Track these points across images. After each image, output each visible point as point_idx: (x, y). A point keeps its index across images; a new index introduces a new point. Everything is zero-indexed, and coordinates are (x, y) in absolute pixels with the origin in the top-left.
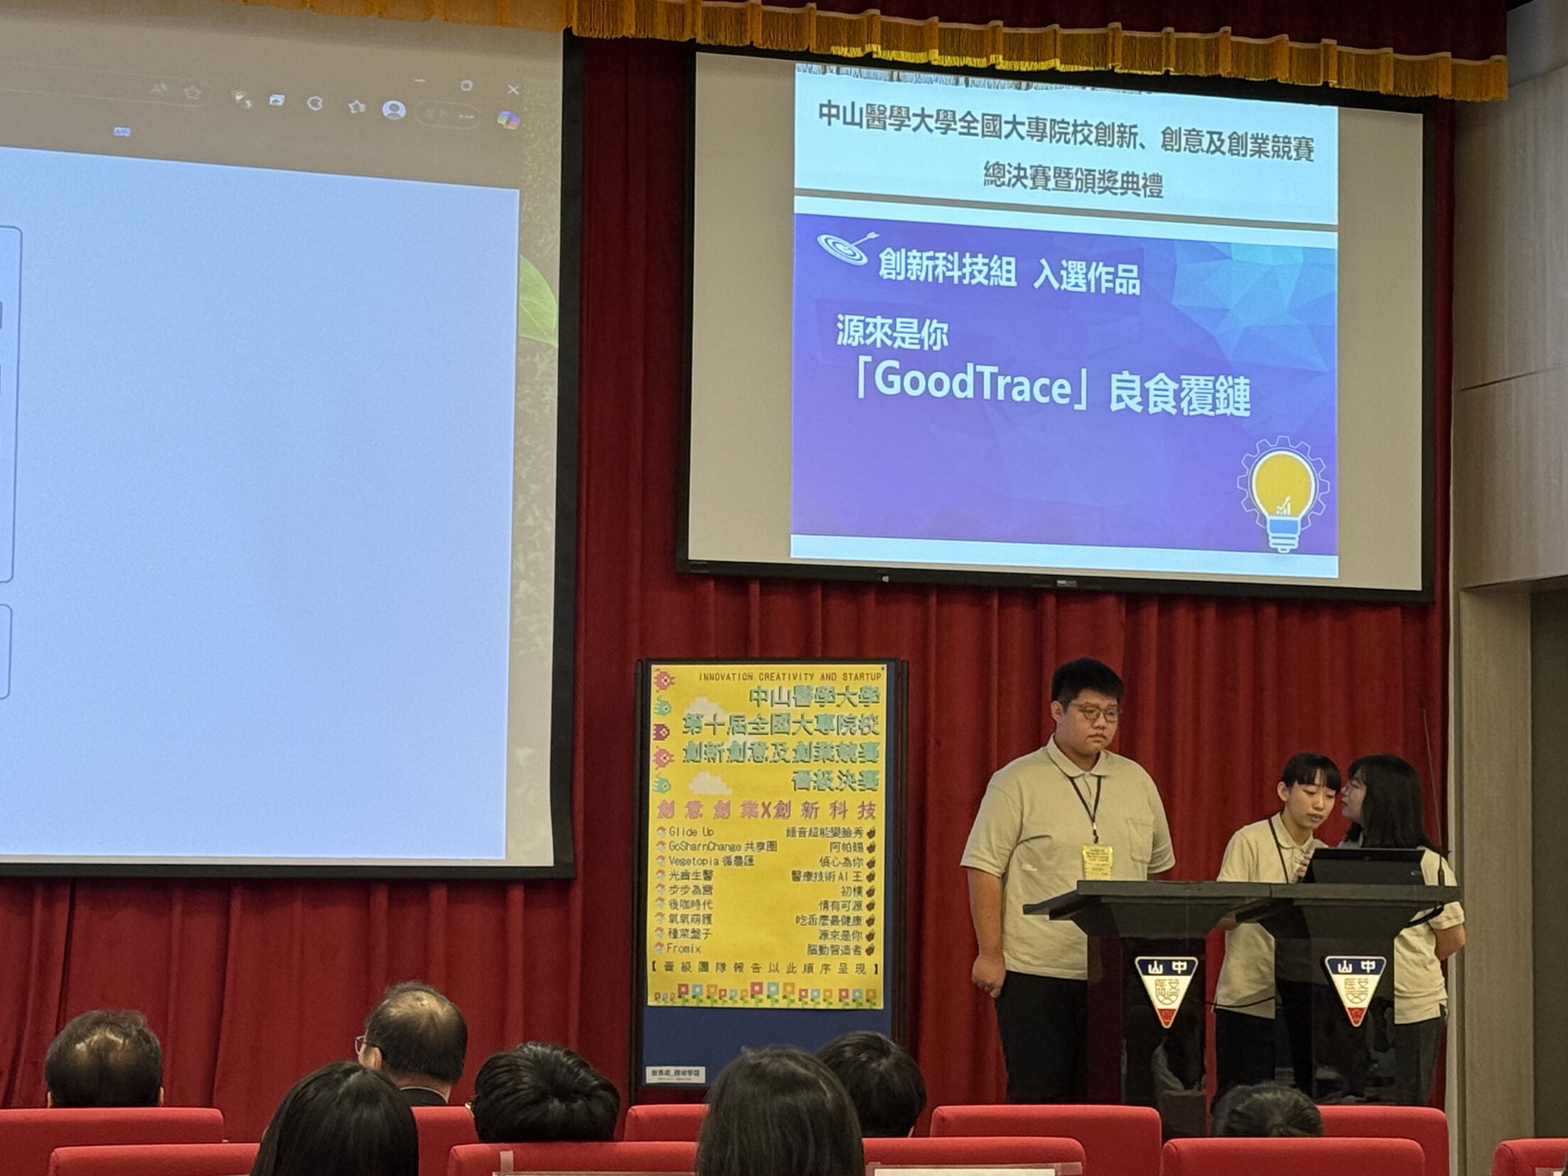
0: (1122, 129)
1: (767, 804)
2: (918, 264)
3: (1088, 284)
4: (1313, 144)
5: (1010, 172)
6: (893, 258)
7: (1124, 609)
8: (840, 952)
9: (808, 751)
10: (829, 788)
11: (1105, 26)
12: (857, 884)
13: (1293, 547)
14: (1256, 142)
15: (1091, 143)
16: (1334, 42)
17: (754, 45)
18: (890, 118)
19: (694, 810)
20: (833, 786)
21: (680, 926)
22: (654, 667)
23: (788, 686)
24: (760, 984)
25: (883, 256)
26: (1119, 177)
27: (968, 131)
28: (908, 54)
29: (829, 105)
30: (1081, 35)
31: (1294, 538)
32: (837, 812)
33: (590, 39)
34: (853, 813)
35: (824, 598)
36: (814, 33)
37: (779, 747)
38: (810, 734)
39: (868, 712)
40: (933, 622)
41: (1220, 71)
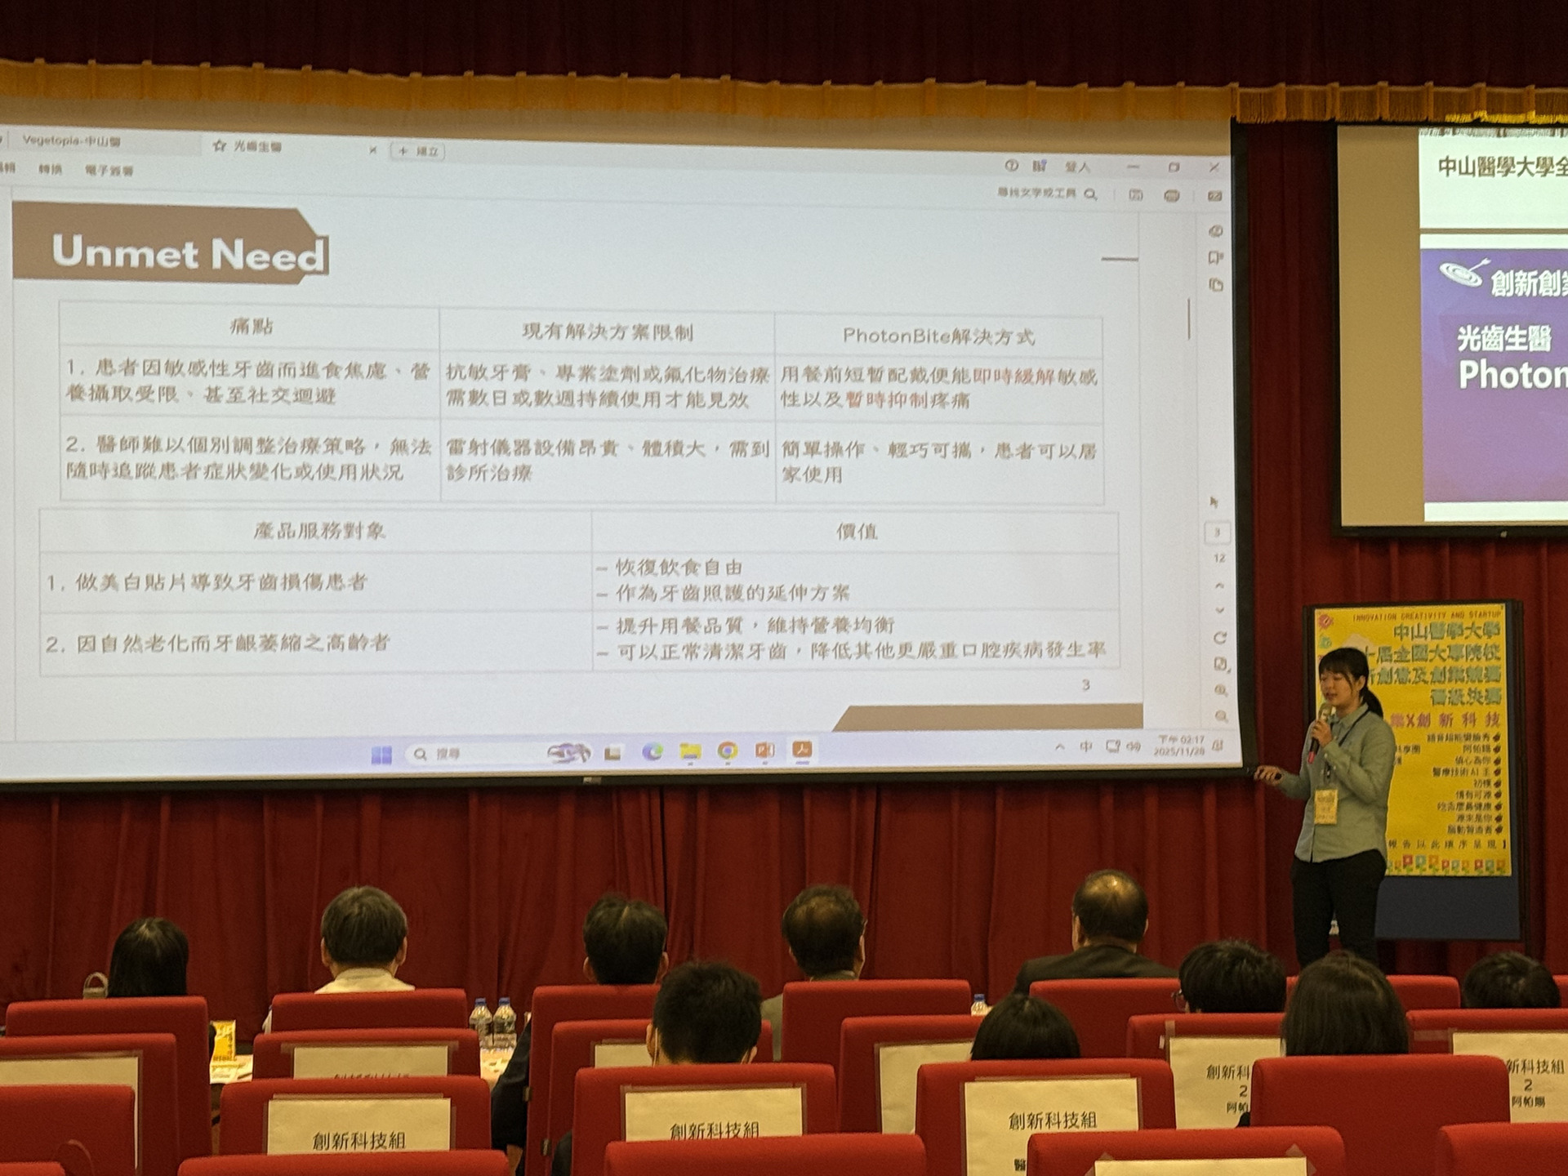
1: (1410, 716)
2: (1524, 283)
6: (1503, 279)
8: (1475, 831)
9: (1443, 673)
10: (1461, 702)
12: (1486, 778)
17: (1384, 118)
18: (1498, 166)
20: (1464, 701)
22: (1317, 611)
23: (1425, 623)
24: (1411, 857)
25: (1494, 278)
27: (1564, 172)
28: (1509, 116)
29: (1447, 160)
32: (1468, 721)
33: (1252, 124)
34: (1481, 720)
35: (1451, 552)
36: (1432, 103)
37: (1420, 672)
38: (1444, 660)
39: (1490, 642)
40: (1545, 569)
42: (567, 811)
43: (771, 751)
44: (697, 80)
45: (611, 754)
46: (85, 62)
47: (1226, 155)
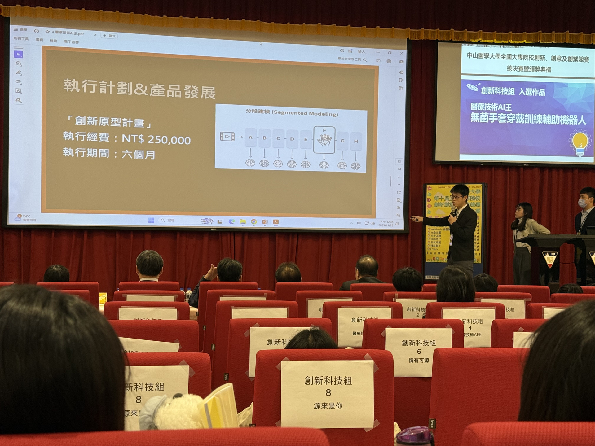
0: (542, 56)
2: (491, 90)
3: (532, 94)
4: (589, 58)
5: (513, 68)
6: (485, 89)
7: (540, 171)
11: (538, 32)
13: (583, 155)
14: (575, 58)
15: (533, 60)
17: (452, 40)
18: (484, 56)
21: (433, 244)
22: (427, 185)
25: (482, 89)
26: (540, 68)
27: (503, 58)
28: (489, 41)
29: (470, 54)
30: (532, 34)
31: (583, 153)
33: (413, 40)
35: (467, 169)
36: (466, 37)
39: (478, 195)
40: (493, 174)
41: (567, 42)
42: (206, 239)
43: (267, 222)
44: (250, 21)
45: (220, 222)
46: (65, 9)
47: (405, 50)
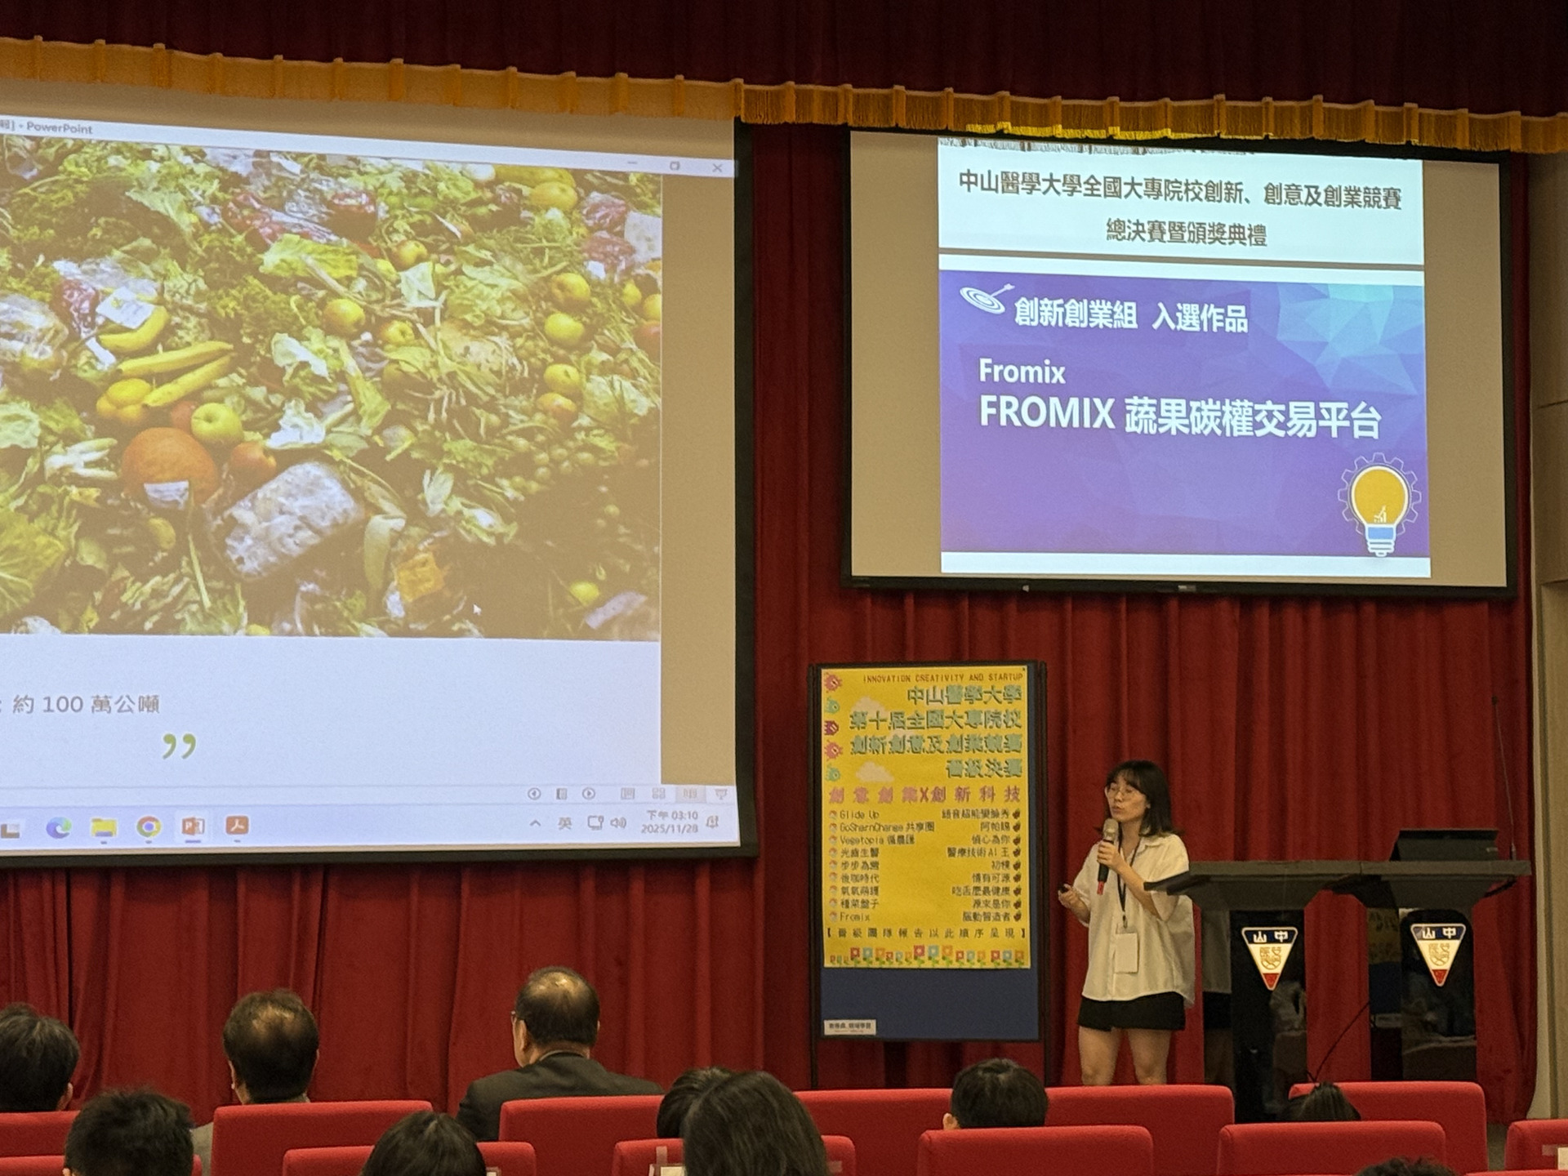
0: (1229, 186)
1: (924, 789)
2: (1049, 311)
3: (1201, 324)
4: (1401, 194)
5: (1129, 227)
6: (1027, 307)
7: (1237, 610)
8: (992, 919)
9: (960, 743)
10: (980, 775)
11: (1210, 97)
12: (1005, 859)
13: (1391, 551)
14: (1349, 194)
15: (1201, 200)
16: (1415, 105)
17: (900, 125)
18: (1022, 184)
19: (861, 795)
20: (982, 773)
21: (851, 897)
22: (824, 671)
23: (941, 685)
24: (922, 948)
25: (1018, 305)
26: (1227, 229)
27: (1092, 193)
28: (1034, 129)
29: (969, 174)
30: (1190, 107)
31: (1390, 543)
32: (986, 796)
33: (758, 125)
34: (1000, 795)
35: (970, 606)
36: (951, 113)
37: (935, 740)
38: (961, 727)
39: (1011, 708)
40: (1069, 625)
41: (1314, 135)
43: (201, 828)
44: (126, 47)
45: (9, 830)
47: (728, 158)
